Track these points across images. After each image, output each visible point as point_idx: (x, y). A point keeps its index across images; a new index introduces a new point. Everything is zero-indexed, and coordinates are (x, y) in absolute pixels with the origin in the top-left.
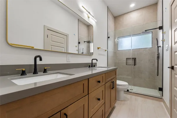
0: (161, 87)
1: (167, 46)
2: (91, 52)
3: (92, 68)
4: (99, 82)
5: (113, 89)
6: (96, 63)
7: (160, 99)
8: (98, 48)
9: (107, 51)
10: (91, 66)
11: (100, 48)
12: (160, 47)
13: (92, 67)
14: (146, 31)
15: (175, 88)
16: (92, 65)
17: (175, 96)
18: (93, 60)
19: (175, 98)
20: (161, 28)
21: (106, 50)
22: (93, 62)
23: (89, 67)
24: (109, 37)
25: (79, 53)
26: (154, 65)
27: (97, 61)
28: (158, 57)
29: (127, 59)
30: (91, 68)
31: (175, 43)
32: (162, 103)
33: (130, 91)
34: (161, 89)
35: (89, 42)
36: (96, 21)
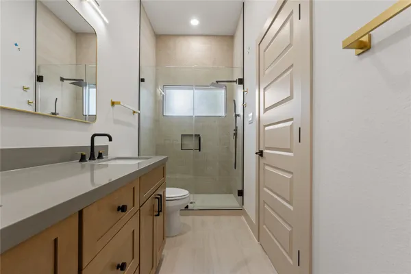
0: (241, 189)
1: (251, 114)
2: (86, 113)
3: (92, 162)
4: (123, 209)
5: (158, 215)
6: (106, 147)
7: (240, 211)
8: (113, 104)
9: (137, 115)
10: (88, 155)
11: (119, 103)
12: (239, 115)
13: (94, 159)
14: (217, 82)
15: (265, 189)
16: (92, 154)
17: (265, 202)
18: (96, 138)
19: (266, 206)
20: (241, 81)
21: (134, 112)
22: (95, 144)
23: (83, 159)
24: (143, 80)
25: (39, 112)
26: (228, 148)
27: (110, 139)
28: (236, 134)
29: (182, 135)
30: (88, 163)
31: (266, 110)
32: (243, 218)
33: (191, 206)
34: (241, 193)
35: (79, 83)
36: (107, 22)
